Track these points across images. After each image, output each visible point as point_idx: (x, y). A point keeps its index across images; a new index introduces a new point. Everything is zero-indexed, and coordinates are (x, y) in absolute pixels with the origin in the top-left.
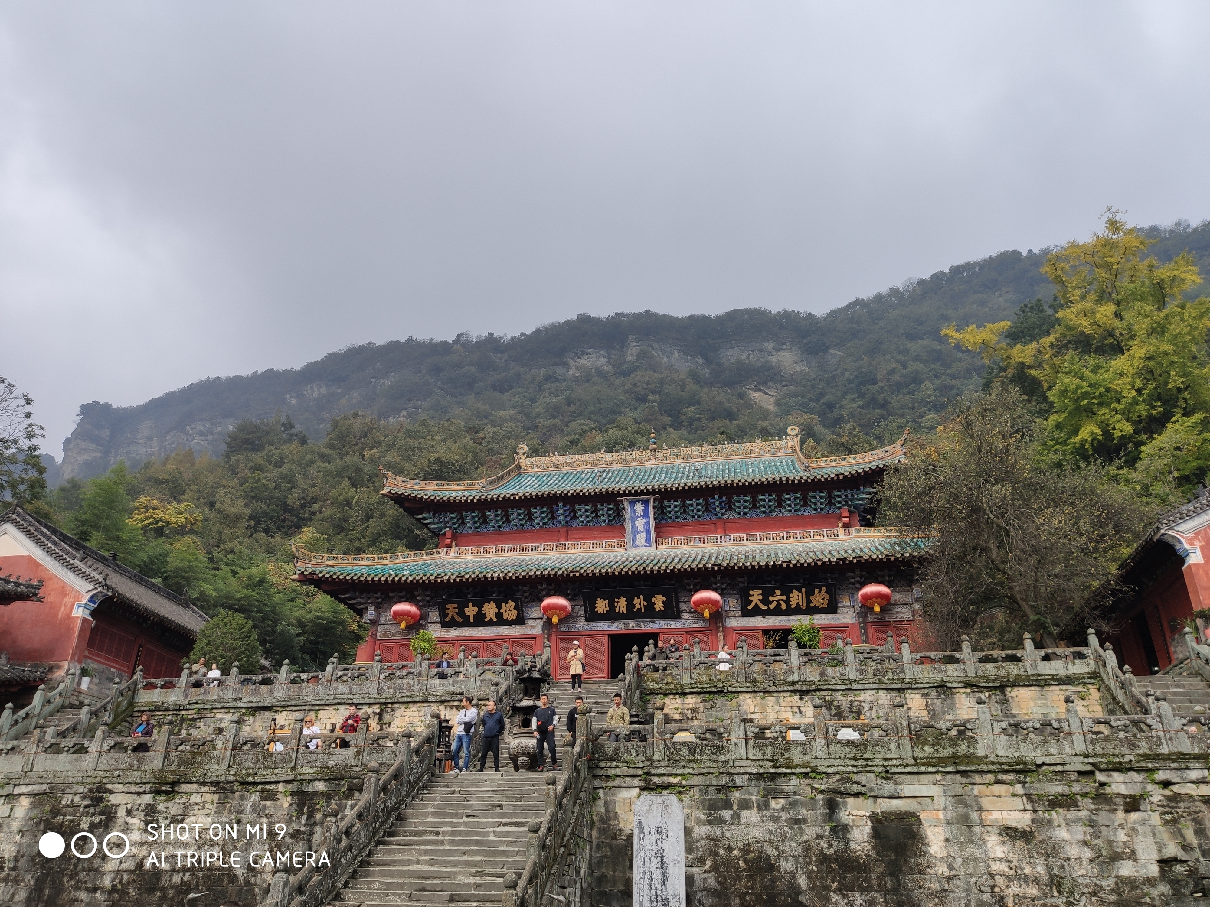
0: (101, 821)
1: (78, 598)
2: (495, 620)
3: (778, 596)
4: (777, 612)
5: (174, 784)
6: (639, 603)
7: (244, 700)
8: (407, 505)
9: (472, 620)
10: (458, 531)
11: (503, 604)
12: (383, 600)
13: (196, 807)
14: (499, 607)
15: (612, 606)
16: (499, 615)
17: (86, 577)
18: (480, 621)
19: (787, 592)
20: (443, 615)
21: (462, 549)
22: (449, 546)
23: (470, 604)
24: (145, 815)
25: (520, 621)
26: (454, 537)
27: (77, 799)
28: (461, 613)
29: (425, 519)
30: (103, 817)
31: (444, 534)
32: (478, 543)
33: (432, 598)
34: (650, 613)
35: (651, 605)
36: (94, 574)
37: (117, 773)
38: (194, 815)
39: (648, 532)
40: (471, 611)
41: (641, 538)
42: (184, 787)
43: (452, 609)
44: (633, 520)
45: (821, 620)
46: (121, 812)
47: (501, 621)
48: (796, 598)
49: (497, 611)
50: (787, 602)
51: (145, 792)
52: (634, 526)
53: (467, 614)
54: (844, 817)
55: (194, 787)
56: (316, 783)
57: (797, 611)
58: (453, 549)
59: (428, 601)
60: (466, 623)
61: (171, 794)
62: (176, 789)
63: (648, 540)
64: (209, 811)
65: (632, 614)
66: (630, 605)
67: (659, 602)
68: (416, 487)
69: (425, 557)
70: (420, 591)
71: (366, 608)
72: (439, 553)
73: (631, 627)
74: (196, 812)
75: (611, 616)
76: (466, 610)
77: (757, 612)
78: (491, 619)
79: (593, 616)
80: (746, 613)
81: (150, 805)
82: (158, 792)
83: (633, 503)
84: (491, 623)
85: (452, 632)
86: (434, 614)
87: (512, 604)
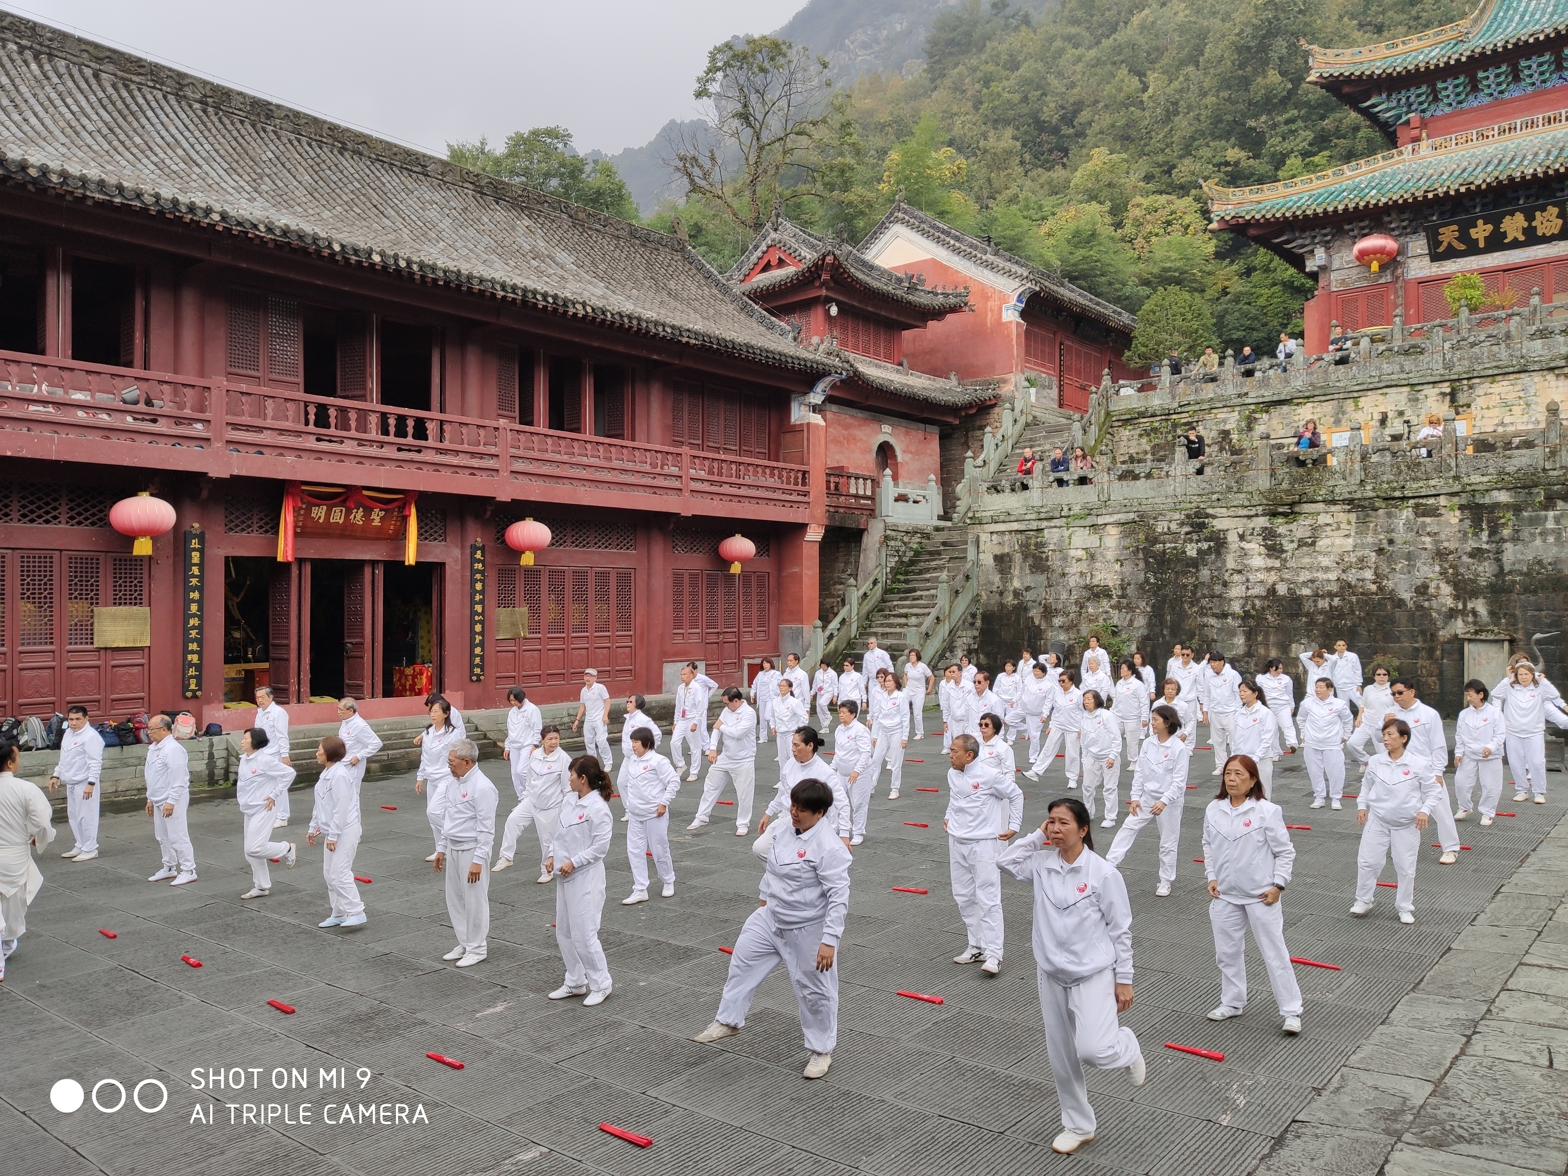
0: (1210, 548)
1: (1004, 299)
2: (1522, 238)
5: (1292, 504)
7: (1251, 395)
8: (1346, 90)
9: (1482, 244)
10: (1428, 114)
11: (1538, 214)
12: (1333, 236)
13: (1328, 528)
14: (1530, 218)
16: (1529, 231)
17: (1009, 274)
18: (1496, 243)
20: (1434, 242)
21: (1438, 140)
22: (1417, 139)
23: (1480, 222)
24: (1264, 540)
26: (1424, 124)
27: (1174, 526)
28: (1464, 237)
29: (1374, 106)
30: (1212, 544)
31: (1408, 122)
32: (1466, 125)
33: (1411, 221)
36: (1015, 268)
37: (1215, 497)
38: (1327, 537)
40: (1481, 231)
42: (1307, 508)
43: (1449, 234)
46: (1232, 537)
47: (1532, 238)
49: (1526, 224)
51: (1257, 515)
53: (1474, 236)
55: (1321, 506)
56: (1495, 493)
58: (1424, 144)
59: (1405, 228)
60: (1473, 249)
61: (1291, 515)
62: (1297, 509)
64: (1347, 532)
68: (1358, 58)
69: (1381, 163)
70: (1394, 216)
71: (1312, 251)
72: (1401, 153)
74: (1330, 533)
76: (1472, 231)
78: (1516, 239)
81: (1266, 528)
82: (1274, 514)
84: (1516, 244)
85: (1450, 267)
86: (1418, 245)
87: (1553, 211)
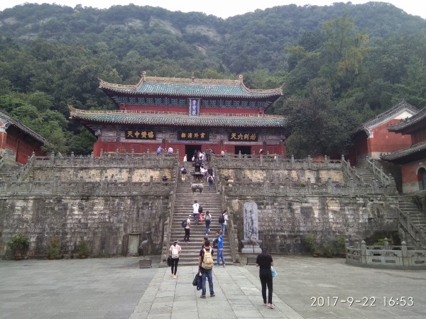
3: (241, 136)
4: (240, 140)
5: (88, 196)
6: (196, 135)
7: (78, 165)
8: (108, 93)
9: (137, 137)
10: (127, 104)
11: (149, 132)
12: (103, 128)
13: (97, 204)
14: (147, 133)
15: (187, 136)
16: (147, 136)
18: (140, 137)
19: (243, 135)
20: (127, 134)
21: (129, 111)
22: (124, 109)
23: (137, 132)
24: (79, 206)
25: (154, 138)
26: (126, 106)
27: (51, 201)
28: (133, 134)
29: (114, 98)
30: (63, 207)
31: (122, 104)
32: (135, 109)
33: (122, 128)
34: (199, 138)
35: (200, 136)
37: (65, 193)
38: (96, 206)
39: (197, 110)
40: (137, 134)
41: (194, 112)
42: (92, 198)
44: (192, 106)
45: (252, 143)
46: (69, 205)
47: (147, 138)
48: (246, 136)
50: (243, 137)
51: (77, 199)
52: (192, 108)
54: (294, 207)
55: (95, 197)
57: (246, 140)
58: (125, 111)
59: (120, 129)
60: (135, 138)
62: (89, 198)
63: (197, 113)
64: (102, 205)
65: (193, 138)
66: (193, 136)
67: (203, 135)
69: (116, 113)
71: (97, 130)
72: (120, 111)
73: (193, 142)
75: (186, 139)
76: (135, 133)
77: (233, 140)
78: (144, 137)
79: (180, 138)
80: (230, 140)
81: (80, 203)
82: (82, 199)
83: (192, 100)
84: (144, 139)
85: (130, 141)
86: (123, 134)
87: (152, 133)
